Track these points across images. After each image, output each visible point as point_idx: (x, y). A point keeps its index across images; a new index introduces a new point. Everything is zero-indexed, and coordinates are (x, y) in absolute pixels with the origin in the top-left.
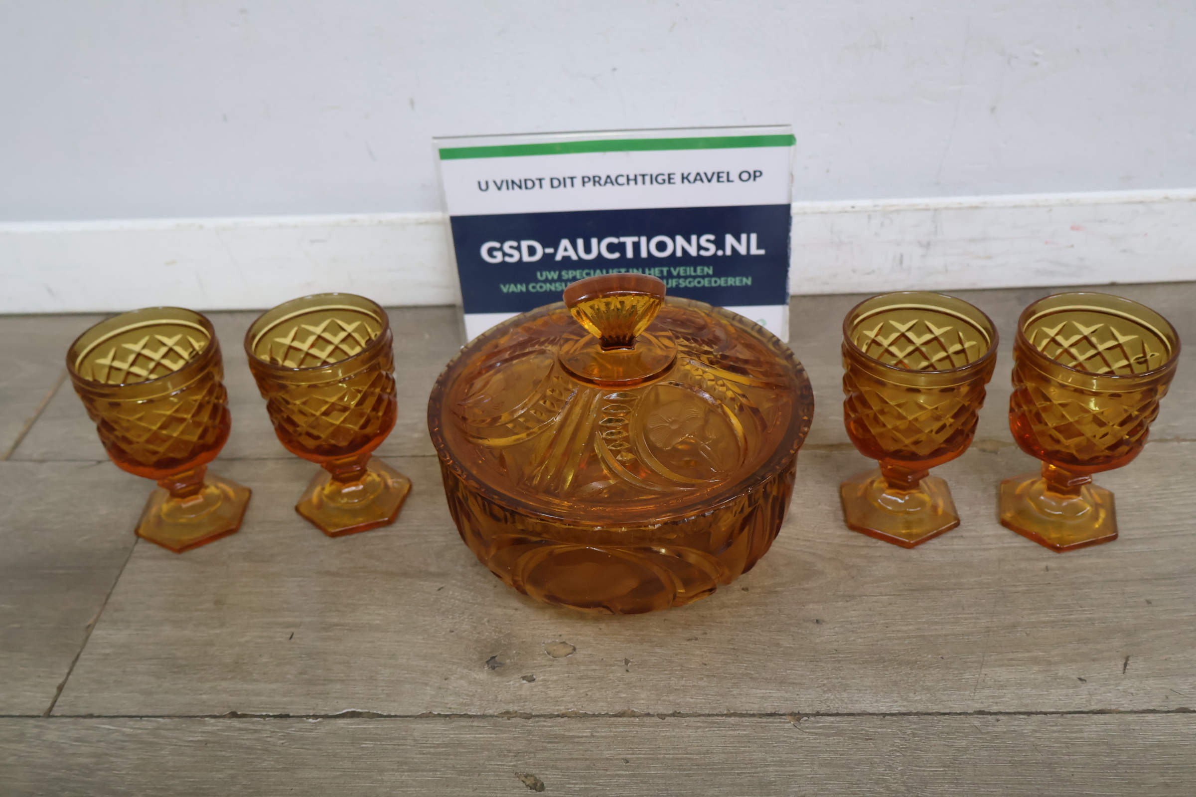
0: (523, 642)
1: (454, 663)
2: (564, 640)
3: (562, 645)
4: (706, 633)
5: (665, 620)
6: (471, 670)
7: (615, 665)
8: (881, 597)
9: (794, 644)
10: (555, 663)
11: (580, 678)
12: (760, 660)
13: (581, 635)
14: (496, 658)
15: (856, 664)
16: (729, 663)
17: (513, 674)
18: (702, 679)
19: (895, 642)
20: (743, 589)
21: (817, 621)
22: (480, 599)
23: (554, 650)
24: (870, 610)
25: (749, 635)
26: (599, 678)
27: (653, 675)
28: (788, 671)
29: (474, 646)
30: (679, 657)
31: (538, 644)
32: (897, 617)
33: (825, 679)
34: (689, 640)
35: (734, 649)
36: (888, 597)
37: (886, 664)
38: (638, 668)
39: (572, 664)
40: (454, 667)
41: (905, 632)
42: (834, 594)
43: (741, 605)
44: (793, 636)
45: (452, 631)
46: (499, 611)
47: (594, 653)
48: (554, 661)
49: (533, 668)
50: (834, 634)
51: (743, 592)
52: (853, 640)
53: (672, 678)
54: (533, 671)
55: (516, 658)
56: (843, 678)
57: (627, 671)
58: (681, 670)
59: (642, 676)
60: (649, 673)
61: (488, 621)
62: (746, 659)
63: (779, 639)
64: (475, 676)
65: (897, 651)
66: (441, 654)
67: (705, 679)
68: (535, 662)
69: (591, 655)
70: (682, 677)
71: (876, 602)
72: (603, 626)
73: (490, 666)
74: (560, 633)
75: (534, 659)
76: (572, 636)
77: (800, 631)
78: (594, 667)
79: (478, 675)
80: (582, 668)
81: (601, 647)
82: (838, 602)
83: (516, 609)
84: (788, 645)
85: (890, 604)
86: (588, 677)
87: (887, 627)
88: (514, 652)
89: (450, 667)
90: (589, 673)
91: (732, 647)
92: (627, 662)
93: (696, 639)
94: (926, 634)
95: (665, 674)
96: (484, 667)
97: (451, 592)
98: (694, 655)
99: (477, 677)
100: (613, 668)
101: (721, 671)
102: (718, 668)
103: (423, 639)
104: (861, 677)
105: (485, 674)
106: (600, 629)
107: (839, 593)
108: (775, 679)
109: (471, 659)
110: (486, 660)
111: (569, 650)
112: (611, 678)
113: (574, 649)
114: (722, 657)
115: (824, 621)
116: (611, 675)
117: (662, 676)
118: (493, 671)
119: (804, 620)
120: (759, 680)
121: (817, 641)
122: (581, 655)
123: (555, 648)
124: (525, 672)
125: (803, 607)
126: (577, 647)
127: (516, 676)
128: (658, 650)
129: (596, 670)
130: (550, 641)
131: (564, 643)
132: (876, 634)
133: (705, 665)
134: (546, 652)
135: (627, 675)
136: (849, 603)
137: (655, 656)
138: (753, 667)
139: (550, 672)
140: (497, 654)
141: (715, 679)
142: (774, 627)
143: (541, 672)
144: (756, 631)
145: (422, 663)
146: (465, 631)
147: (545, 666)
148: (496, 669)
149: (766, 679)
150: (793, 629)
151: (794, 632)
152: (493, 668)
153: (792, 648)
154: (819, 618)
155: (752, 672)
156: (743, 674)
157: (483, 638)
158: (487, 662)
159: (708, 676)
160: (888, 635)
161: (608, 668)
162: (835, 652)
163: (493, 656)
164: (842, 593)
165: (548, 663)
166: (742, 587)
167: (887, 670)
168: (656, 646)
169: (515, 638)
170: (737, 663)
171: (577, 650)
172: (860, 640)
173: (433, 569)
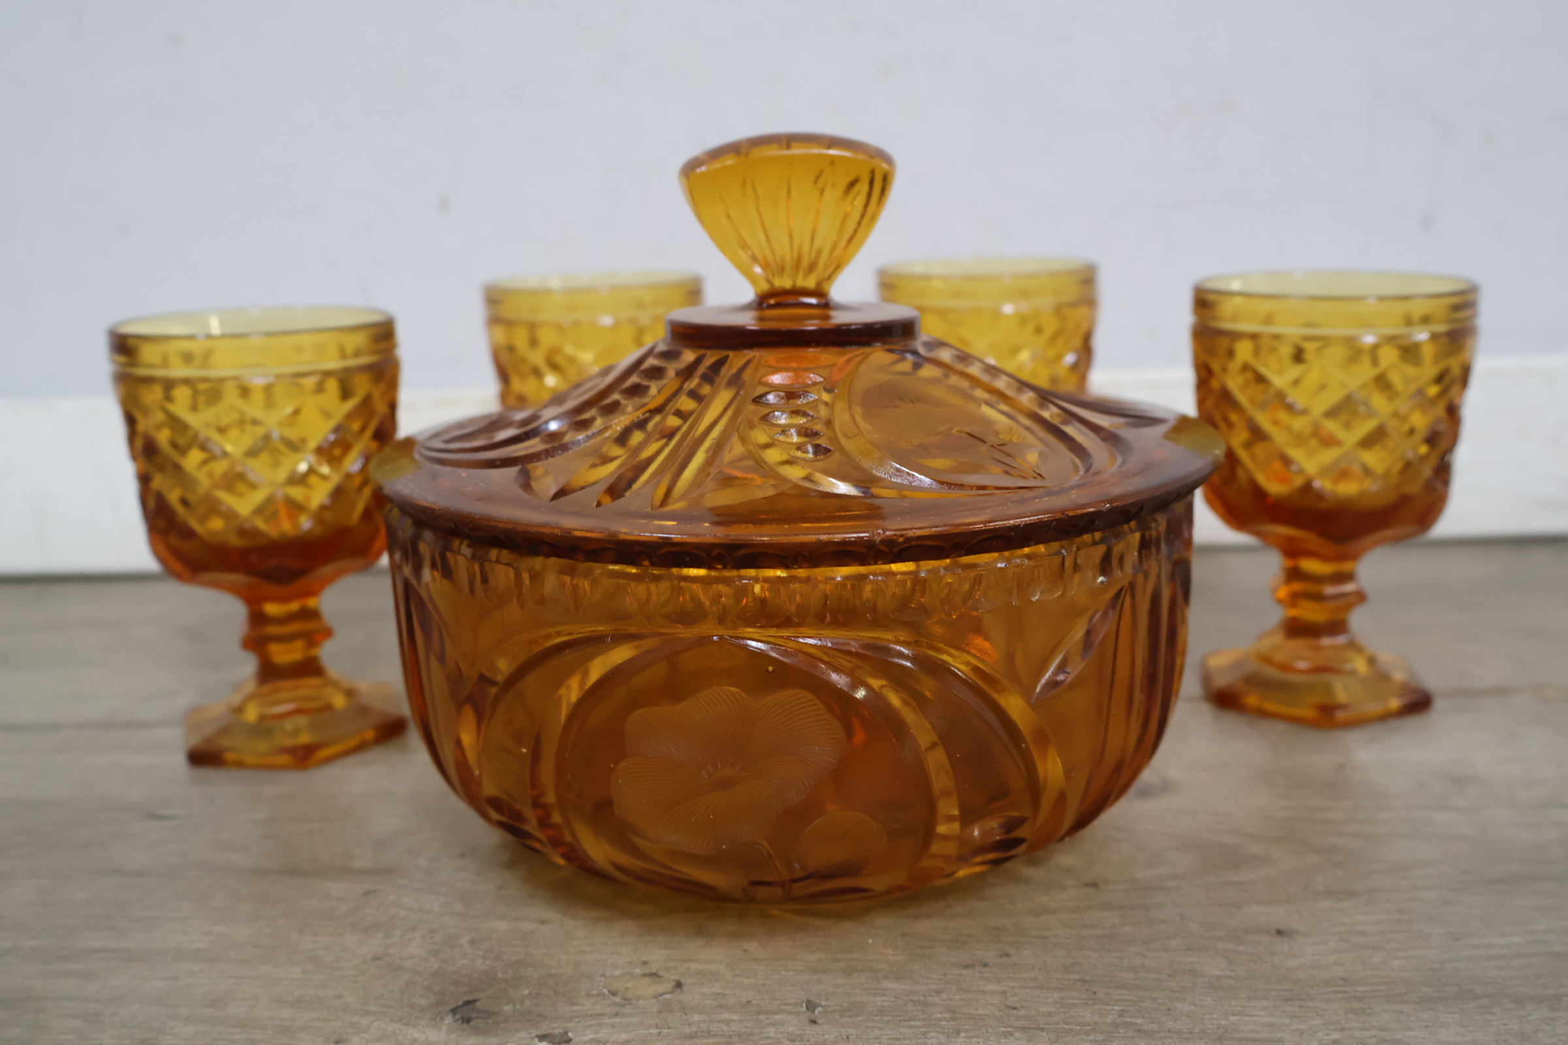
0: (550, 976)
1: (367, 1013)
2: (654, 971)
3: (647, 980)
4: (1007, 955)
5: (903, 935)
6: (408, 1024)
7: (782, 1011)
9: (1234, 971)
10: (628, 1010)
11: (691, 1037)
12: (1153, 999)
13: (694, 961)
14: (478, 1004)
15: (1403, 1002)
16: (1075, 1005)
17: (517, 1031)
18: (1011, 1034)
19: (1489, 964)
20: (1086, 885)
21: (1279, 932)
22: (458, 907)
23: (627, 989)
24: (1401, 913)
25: (1115, 957)
26: (739, 1036)
27: (880, 1029)
28: (1232, 1018)
29: (426, 984)
30: (944, 996)
31: (589, 977)
32: (1473, 924)
33: (1336, 1030)
34: (966, 967)
35: (1084, 980)
37: (1483, 1002)
38: (842, 1016)
39: (671, 1011)
40: (365, 1021)
41: (1506, 946)
42: (1304, 890)
43: (1087, 909)
44: (1226, 957)
45: (376, 959)
46: (502, 926)
47: (727, 992)
48: (624, 1006)
49: (570, 1019)
50: (1327, 953)
52: (1381, 963)
53: (932, 1034)
54: (569, 1025)
55: (527, 1002)
56: (1382, 1029)
57: (813, 1022)
58: (952, 1019)
59: (852, 1031)
60: (871, 1024)
61: (472, 942)
62: (1118, 997)
63: (1192, 963)
64: (416, 1035)
65: (1500, 980)
66: (340, 997)
67: (1017, 1035)
68: (575, 1008)
69: (718, 994)
70: (958, 1032)
71: (1410, 900)
72: (752, 946)
73: (458, 1016)
74: (644, 959)
75: (573, 1004)
76: (673, 964)
77: (1241, 948)
78: (726, 1016)
79: (424, 1033)
80: (696, 1018)
81: (746, 981)
82: (1318, 901)
83: (543, 922)
84: (1221, 973)
85: (1447, 903)
86: (709, 1034)
87: (1455, 940)
88: (527, 992)
89: (355, 1019)
90: (714, 1028)
91: (1077, 977)
92: (811, 1006)
93: (986, 965)
95: (912, 1027)
96: (442, 1019)
97: (392, 897)
98: (983, 992)
99: (423, 1038)
100: (776, 1017)
101: (1056, 1019)
102: (1049, 1014)
103: (303, 972)
104: (1427, 1027)
105: (443, 1032)
106: (745, 951)
107: (1316, 888)
108: (1203, 1031)
109: (412, 1006)
110: (449, 1007)
111: (670, 986)
112: (772, 1035)
113: (679, 985)
114: (1056, 995)
115: (1295, 932)
116: (771, 1032)
117: (903, 1030)
118: (465, 1026)
119: (1246, 931)
120: (1161, 1034)
121: (1291, 965)
122: (693, 995)
123: (629, 985)
124: (544, 1029)
125: (1236, 911)
126: (686, 981)
127: (523, 1034)
128: (887, 984)
129: (734, 1021)
130: (618, 972)
131: (654, 975)
132: (1433, 951)
133: (1015, 1008)
134: (605, 991)
135: (810, 1030)
136: (1346, 904)
137: (884, 995)
138: (1139, 1011)
139: (613, 1026)
140: (482, 995)
141: (1044, 1034)
142: (1173, 942)
143: (590, 1026)
144: (1133, 950)
145: (286, 1013)
146: (411, 957)
147: (600, 1015)
148: (473, 1023)
149: (1179, 1032)
150: (1222, 945)
151: (1227, 950)
152: (467, 1020)
153: (1231, 977)
154: (1281, 927)
155: (1139, 1021)
156: (1116, 1025)
157: (452, 969)
158: (454, 1011)
159: (1023, 1029)
160: (1465, 953)
161: (762, 1017)
162: (1341, 982)
163: (471, 998)
164: (1322, 888)
165: (614, 1009)
167: (1491, 1013)
168: (886, 978)
169: (530, 969)
170: (1095, 1004)
171: (685, 988)
172: (1396, 962)
173: (359, 864)
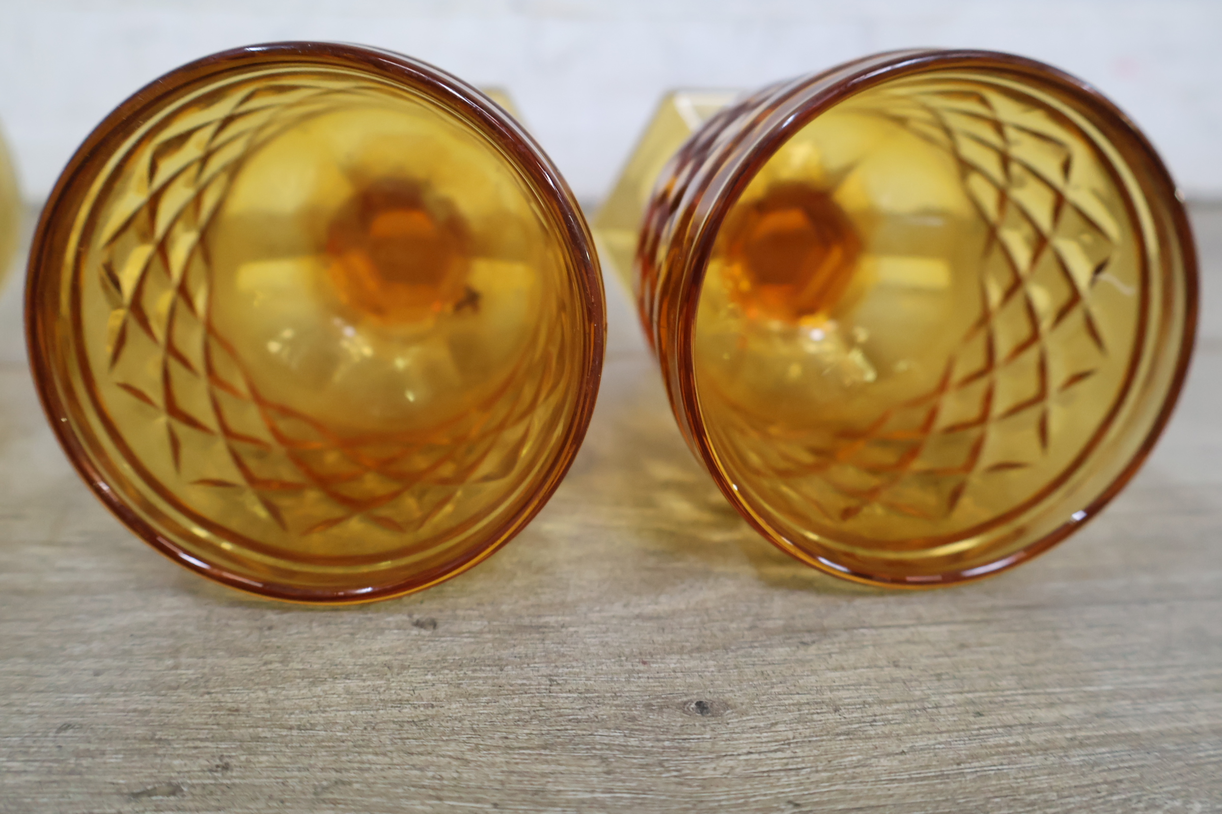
8: (922, 629)
9: (610, 791)
19: (1028, 761)
20: (419, 624)
21: (701, 707)
24: (896, 665)
25: (414, 767)
32: (1004, 683)
36: (944, 628)
41: (1057, 725)
42: (752, 628)
43: (404, 667)
44: (604, 760)
50: (774, 746)
51: (415, 632)
52: (859, 765)
63: (544, 775)
65: (1053, 796)
71: (908, 641)
77: (633, 742)
82: (771, 646)
85: (962, 646)
87: (979, 714)
94: (1137, 730)
107: (770, 624)
115: (726, 706)
119: (648, 706)
121: (709, 774)
125: (641, 667)
132: (943, 738)
136: (813, 650)
142: (523, 733)
144: (451, 749)
150: (601, 735)
151: (609, 747)
154: (706, 697)
160: (992, 741)
164: (781, 623)
166: (416, 617)
172: (884, 762)
